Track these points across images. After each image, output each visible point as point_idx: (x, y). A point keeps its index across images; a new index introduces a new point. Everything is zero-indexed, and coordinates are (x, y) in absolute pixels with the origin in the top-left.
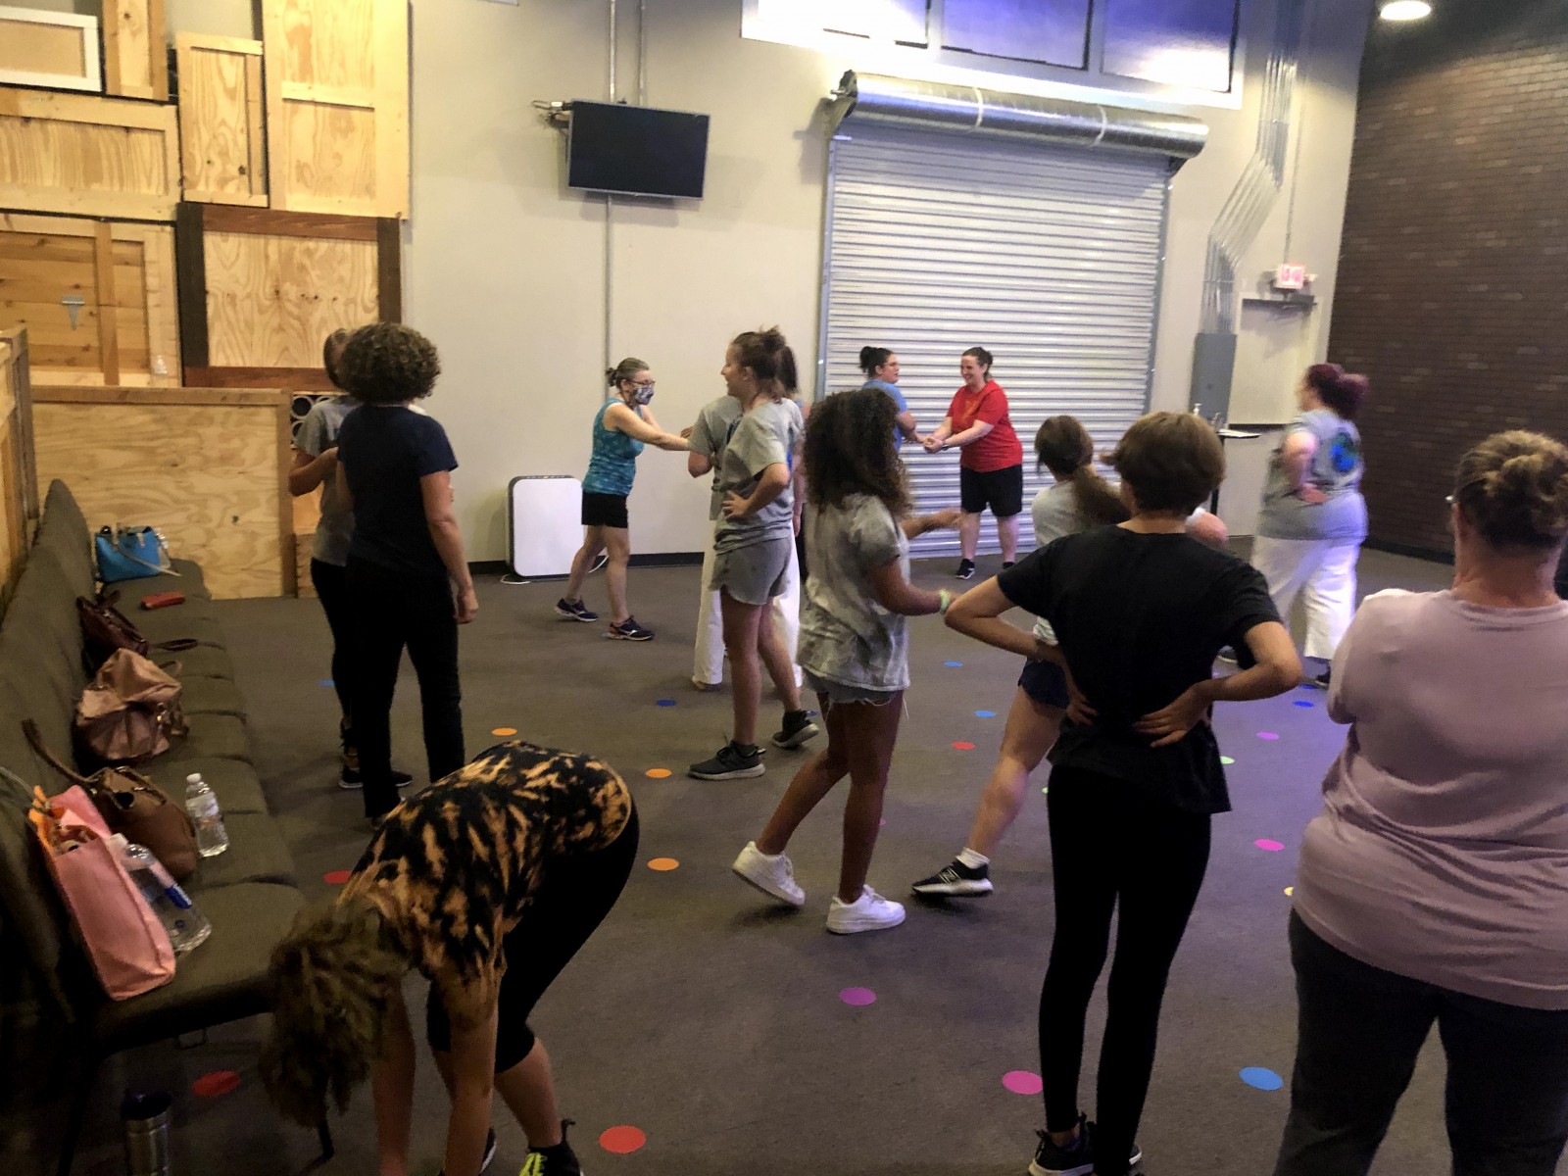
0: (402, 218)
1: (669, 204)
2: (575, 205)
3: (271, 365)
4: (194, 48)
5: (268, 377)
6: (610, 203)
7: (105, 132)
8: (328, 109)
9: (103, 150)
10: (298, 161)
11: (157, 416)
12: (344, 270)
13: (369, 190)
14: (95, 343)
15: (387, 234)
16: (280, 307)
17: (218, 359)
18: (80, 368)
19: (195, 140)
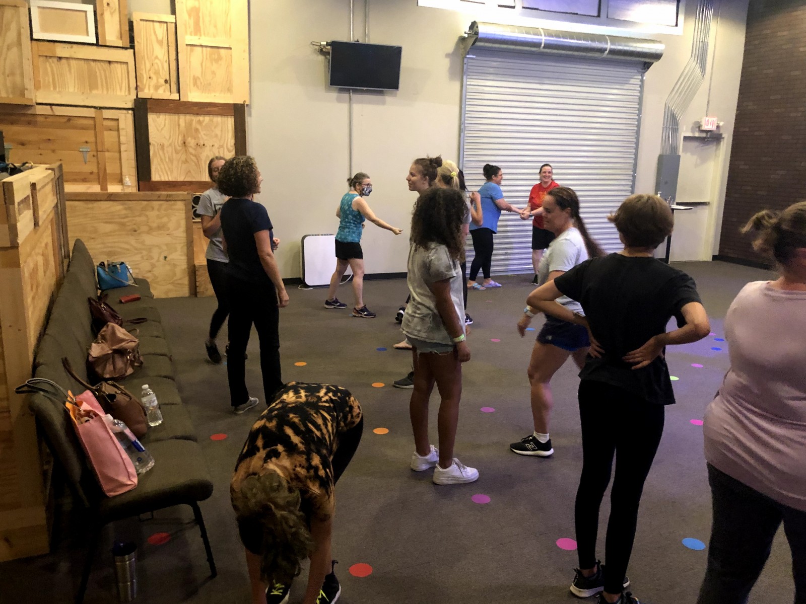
0: (246, 103)
1: (381, 93)
2: (334, 95)
3: (182, 180)
4: (141, 20)
5: (181, 186)
6: (351, 93)
7: (98, 64)
8: (209, 49)
9: (98, 74)
10: (194, 76)
11: (127, 206)
12: (218, 131)
13: (229, 90)
14: (95, 170)
15: (238, 112)
16: (186, 150)
17: (156, 177)
18: (89, 183)
19: (143, 67)
